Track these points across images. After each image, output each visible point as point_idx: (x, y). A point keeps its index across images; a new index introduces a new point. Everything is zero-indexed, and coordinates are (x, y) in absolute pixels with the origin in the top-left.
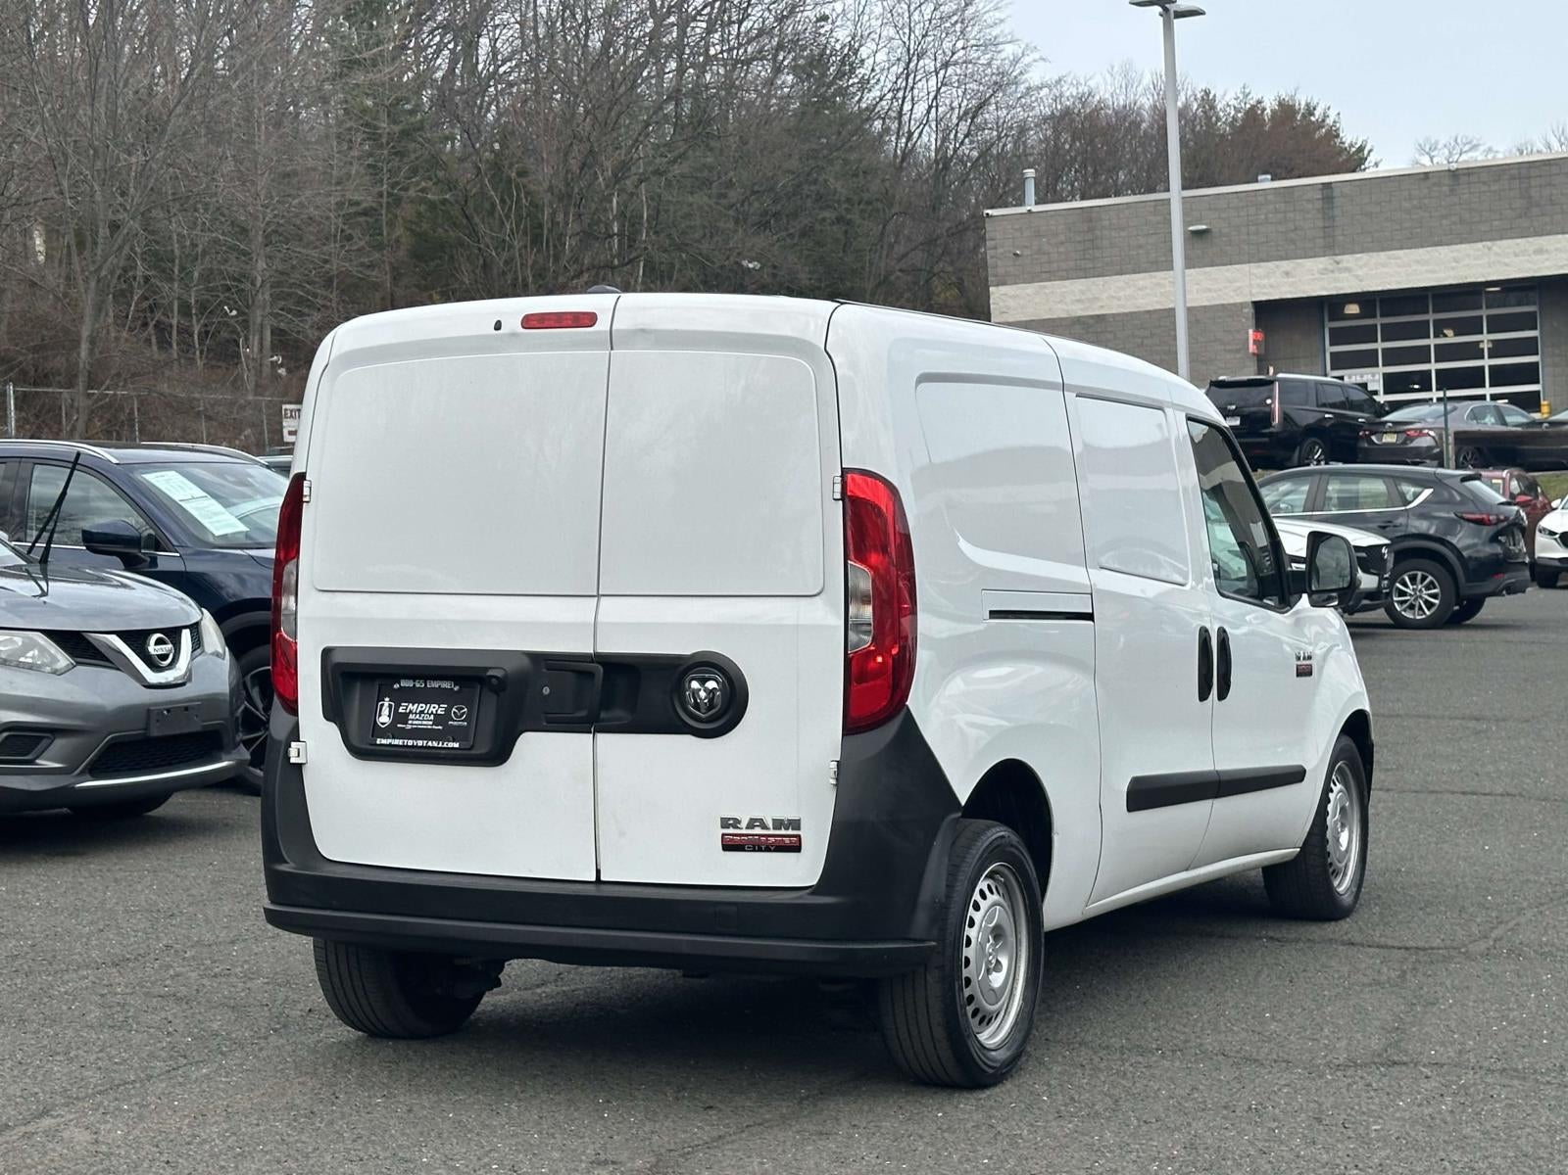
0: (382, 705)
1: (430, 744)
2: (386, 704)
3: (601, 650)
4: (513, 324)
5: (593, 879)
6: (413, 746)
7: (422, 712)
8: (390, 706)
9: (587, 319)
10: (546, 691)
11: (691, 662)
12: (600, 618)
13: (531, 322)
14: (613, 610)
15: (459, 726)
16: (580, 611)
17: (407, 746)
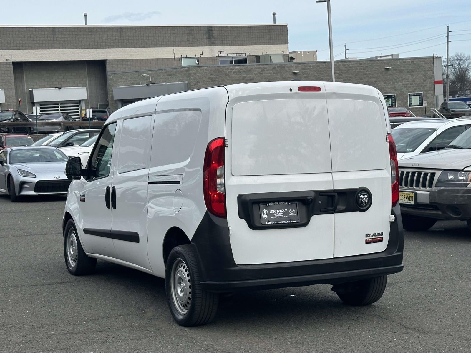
0: (263, 212)
1: (286, 222)
2: (265, 211)
3: (335, 188)
4: (295, 90)
5: (333, 257)
6: (280, 223)
7: (279, 213)
8: (266, 212)
9: (318, 89)
10: (320, 202)
11: (360, 190)
12: (334, 179)
13: (301, 89)
14: (337, 177)
15: (293, 216)
16: (327, 177)
17: (278, 224)
